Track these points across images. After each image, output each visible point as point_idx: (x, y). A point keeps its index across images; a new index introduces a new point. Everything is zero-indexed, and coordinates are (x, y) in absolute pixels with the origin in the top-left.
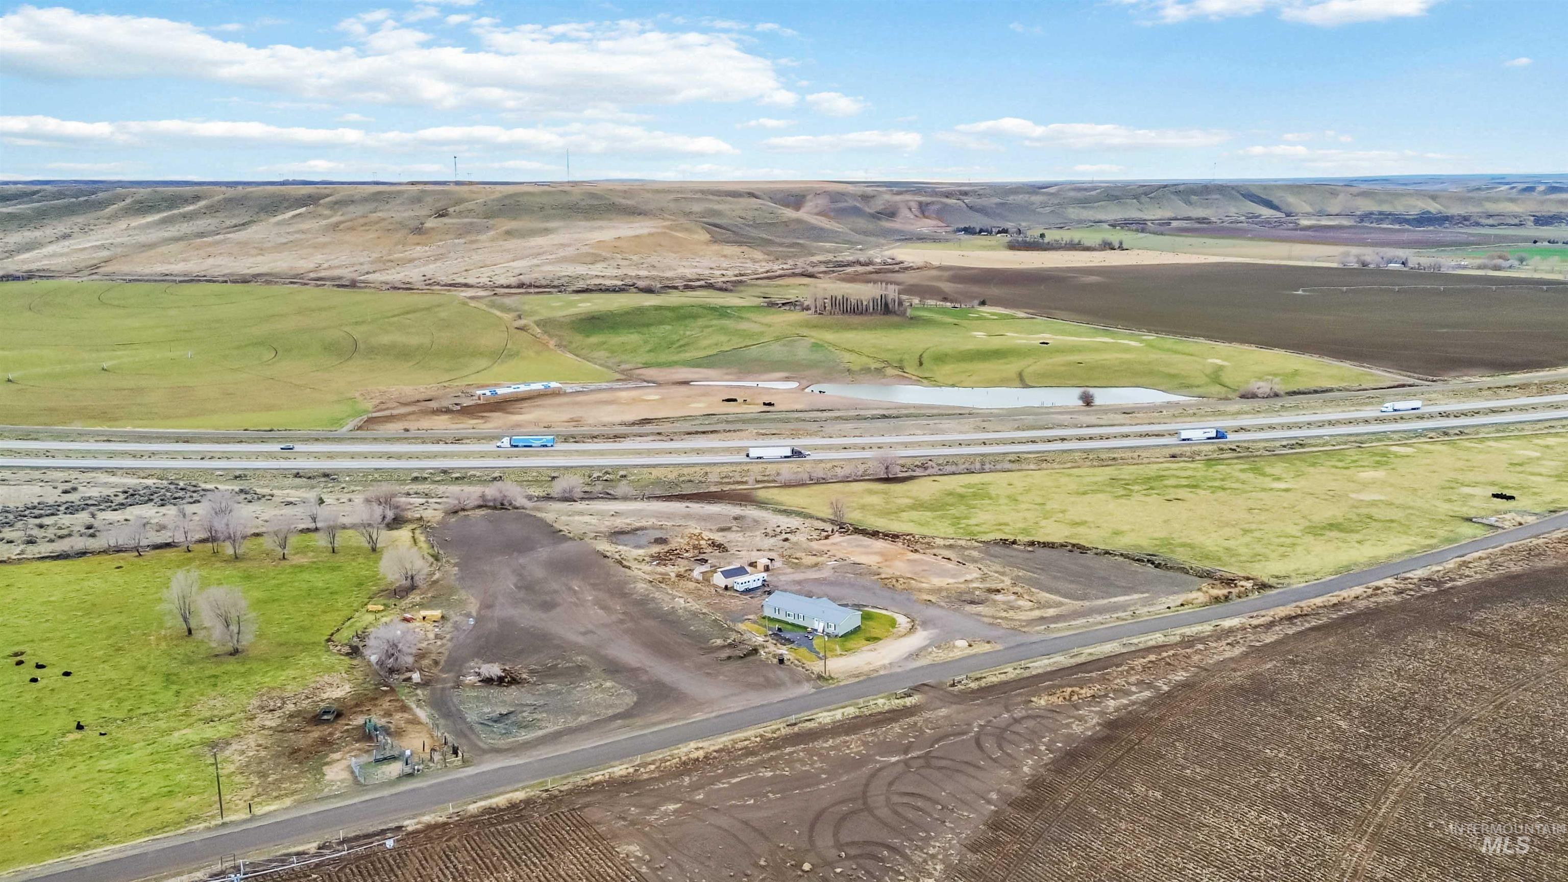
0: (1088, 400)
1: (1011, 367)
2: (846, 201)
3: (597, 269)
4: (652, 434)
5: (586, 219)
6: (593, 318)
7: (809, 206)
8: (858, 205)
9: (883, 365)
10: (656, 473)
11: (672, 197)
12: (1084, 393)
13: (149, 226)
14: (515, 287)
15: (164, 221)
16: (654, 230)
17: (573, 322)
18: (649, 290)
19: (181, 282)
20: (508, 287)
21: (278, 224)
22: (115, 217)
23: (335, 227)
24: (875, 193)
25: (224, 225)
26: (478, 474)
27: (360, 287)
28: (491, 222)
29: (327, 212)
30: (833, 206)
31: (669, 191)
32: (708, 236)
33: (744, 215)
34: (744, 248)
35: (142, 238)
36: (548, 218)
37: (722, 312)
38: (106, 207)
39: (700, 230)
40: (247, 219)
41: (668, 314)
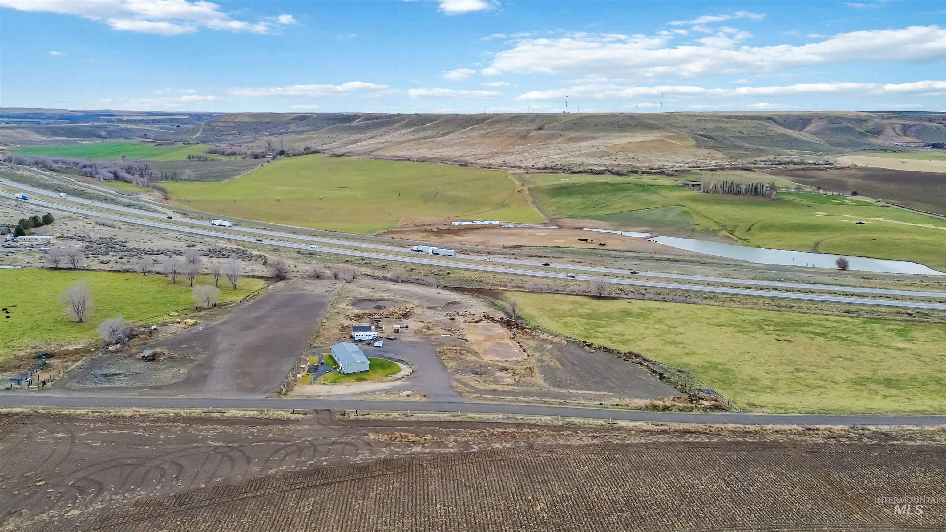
0: (843, 266)
1: (812, 238)
2: (841, 123)
3: (598, 161)
4: (510, 254)
5: (621, 131)
6: (562, 187)
7: (811, 127)
8: (851, 126)
9: (721, 228)
10: (467, 274)
11: (696, 119)
12: (841, 260)
13: (407, 134)
14: (542, 169)
15: (415, 131)
16: (654, 138)
17: (549, 189)
18: (617, 174)
19: (397, 160)
20: (539, 169)
21: (462, 133)
22: (398, 129)
23: (485, 135)
24: (868, 118)
25: (439, 133)
26: (377, 262)
27: (469, 166)
28: (564, 133)
29: (486, 127)
30: (830, 126)
31: (697, 116)
32: (694, 143)
33: (742, 131)
34: (713, 151)
35: (400, 139)
36: (597, 131)
37: (645, 188)
38: (396, 123)
39: (690, 140)
40: (451, 130)
41: (610, 188)
